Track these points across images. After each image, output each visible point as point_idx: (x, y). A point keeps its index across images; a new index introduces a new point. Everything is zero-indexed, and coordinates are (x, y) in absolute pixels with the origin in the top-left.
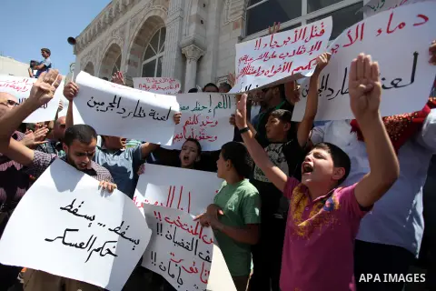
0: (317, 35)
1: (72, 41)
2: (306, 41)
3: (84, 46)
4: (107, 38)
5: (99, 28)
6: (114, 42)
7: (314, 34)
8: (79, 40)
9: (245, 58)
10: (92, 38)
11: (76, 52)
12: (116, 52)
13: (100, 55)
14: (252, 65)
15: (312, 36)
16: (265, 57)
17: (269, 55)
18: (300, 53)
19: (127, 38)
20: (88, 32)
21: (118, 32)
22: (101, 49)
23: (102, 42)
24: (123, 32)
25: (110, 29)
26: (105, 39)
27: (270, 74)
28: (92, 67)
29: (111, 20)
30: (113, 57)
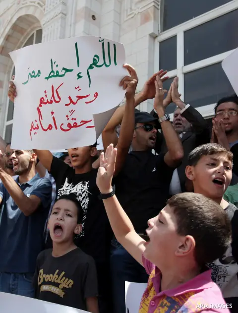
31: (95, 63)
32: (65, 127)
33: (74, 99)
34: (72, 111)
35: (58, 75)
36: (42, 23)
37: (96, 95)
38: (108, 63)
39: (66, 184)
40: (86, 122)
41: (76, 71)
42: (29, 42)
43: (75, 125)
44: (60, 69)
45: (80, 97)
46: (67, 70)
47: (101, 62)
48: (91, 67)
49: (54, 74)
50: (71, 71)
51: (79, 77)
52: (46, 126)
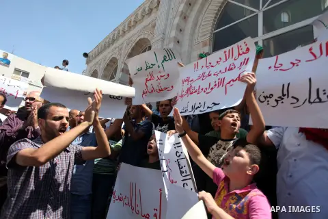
0: (244, 53)
1: (86, 55)
2: (235, 60)
3: (93, 59)
5: (104, 47)
6: (114, 56)
7: (241, 52)
8: (90, 55)
9: (188, 80)
10: (99, 53)
11: (87, 63)
12: (114, 63)
13: (103, 65)
14: (193, 85)
15: (239, 54)
16: (203, 76)
17: (206, 74)
18: (231, 69)
19: (123, 53)
20: (97, 49)
21: (117, 49)
22: (105, 61)
23: (105, 56)
24: (120, 49)
25: (112, 47)
26: (108, 55)
27: (208, 91)
28: (97, 73)
29: (114, 41)
30: (112, 66)
31: (165, 59)
32: (158, 91)
33: (159, 77)
35: (150, 68)
36: (152, 42)
37: (168, 75)
38: (171, 58)
40: (167, 88)
41: (157, 64)
42: (145, 51)
43: (162, 90)
44: (150, 65)
45: (161, 76)
46: (153, 65)
47: (167, 58)
48: (163, 62)
49: (148, 68)
50: (155, 65)
51: (159, 67)
52: (150, 91)
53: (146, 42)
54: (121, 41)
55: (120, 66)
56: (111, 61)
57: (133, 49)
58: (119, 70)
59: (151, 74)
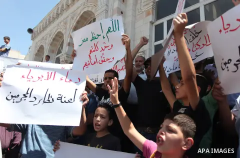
1: (30, 31)
3: (38, 34)
4: (54, 28)
5: (49, 22)
6: (58, 31)
8: (35, 30)
10: (44, 29)
11: (33, 39)
12: (60, 37)
13: (49, 40)
19: (68, 27)
20: (42, 24)
21: (62, 23)
22: (50, 36)
23: (51, 31)
24: (66, 23)
25: (57, 22)
26: (53, 29)
28: (43, 48)
29: (58, 15)
30: (58, 41)
31: (109, 31)
32: (101, 62)
33: (104, 48)
34: (103, 54)
35: (95, 38)
36: (96, 15)
37: (112, 46)
38: (115, 30)
39: (103, 98)
40: (109, 59)
41: (102, 35)
42: (90, 23)
43: (104, 61)
44: (96, 35)
45: (106, 47)
46: (98, 35)
47: (112, 30)
48: (108, 33)
50: (100, 35)
51: (104, 38)
52: (93, 63)
53: (91, 15)
54: (65, 15)
55: (66, 40)
56: (56, 35)
57: (78, 22)
58: (65, 45)
59: (96, 46)
